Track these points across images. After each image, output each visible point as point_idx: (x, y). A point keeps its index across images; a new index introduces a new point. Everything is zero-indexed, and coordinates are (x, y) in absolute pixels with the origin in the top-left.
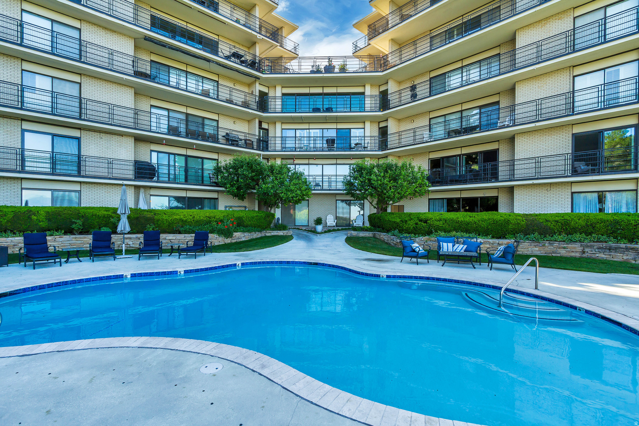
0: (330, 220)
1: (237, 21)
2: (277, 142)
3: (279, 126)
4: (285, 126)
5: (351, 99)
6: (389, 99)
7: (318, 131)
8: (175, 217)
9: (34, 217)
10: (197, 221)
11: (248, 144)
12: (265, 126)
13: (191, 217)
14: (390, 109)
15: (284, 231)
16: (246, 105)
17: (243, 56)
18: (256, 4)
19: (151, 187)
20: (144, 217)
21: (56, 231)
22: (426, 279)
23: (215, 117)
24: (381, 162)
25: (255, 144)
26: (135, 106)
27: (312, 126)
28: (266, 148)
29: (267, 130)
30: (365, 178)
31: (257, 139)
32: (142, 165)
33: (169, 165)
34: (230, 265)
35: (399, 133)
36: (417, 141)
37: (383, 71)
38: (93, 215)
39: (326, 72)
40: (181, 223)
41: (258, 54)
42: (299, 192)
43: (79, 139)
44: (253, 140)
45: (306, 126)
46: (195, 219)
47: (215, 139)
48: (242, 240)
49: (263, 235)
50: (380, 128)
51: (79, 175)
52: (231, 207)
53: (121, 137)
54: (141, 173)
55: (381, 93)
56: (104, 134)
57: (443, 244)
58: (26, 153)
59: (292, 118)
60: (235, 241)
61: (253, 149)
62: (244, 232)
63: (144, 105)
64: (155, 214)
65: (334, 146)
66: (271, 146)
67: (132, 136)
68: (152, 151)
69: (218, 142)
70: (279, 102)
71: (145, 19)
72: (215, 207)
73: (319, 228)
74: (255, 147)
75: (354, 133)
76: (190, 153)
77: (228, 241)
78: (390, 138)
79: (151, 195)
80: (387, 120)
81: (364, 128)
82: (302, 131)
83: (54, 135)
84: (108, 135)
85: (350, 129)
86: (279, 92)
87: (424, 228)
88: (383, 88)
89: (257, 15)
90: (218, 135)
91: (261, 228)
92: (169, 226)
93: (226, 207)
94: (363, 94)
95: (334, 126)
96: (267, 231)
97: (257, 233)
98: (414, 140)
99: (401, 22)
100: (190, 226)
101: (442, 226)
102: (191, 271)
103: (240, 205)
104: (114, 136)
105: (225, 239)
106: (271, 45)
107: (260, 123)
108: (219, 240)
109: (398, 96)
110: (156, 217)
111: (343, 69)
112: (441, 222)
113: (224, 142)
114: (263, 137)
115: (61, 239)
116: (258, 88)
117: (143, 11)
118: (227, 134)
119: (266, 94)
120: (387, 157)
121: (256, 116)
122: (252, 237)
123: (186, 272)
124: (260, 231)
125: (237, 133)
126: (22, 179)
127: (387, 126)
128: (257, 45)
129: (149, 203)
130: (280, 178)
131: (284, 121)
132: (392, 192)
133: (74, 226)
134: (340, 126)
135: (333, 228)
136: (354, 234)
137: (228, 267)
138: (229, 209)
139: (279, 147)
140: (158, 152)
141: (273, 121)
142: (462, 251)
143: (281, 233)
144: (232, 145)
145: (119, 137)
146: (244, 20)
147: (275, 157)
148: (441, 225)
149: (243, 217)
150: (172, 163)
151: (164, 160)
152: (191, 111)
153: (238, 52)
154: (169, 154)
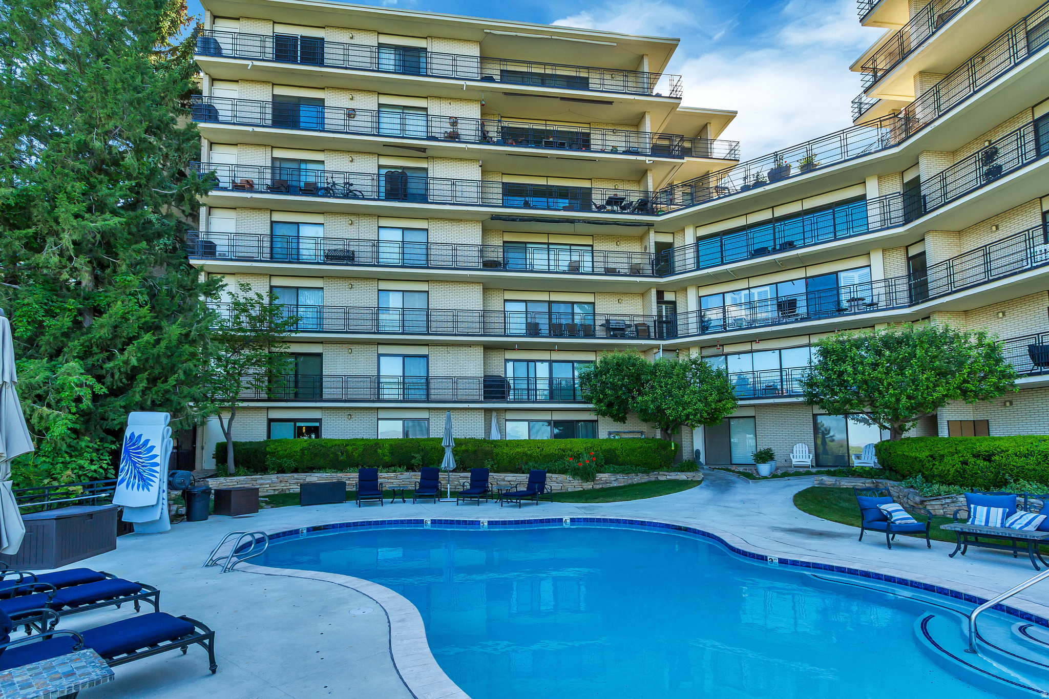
0: (801, 455)
1: (614, 151)
2: (690, 320)
3: (692, 295)
4: (703, 292)
5: (834, 216)
6: (925, 196)
7: (767, 288)
8: (518, 450)
9: (379, 451)
10: (545, 456)
11: (641, 332)
12: (669, 297)
13: (538, 450)
14: (926, 213)
15: (689, 473)
16: (635, 271)
17: (624, 199)
18: (645, 113)
19: (506, 410)
20: (482, 450)
21: (400, 467)
22: (863, 576)
23: (589, 298)
24: (919, 328)
25: (652, 330)
26: (484, 306)
27: (754, 282)
28: (673, 334)
29: (674, 303)
30: (832, 370)
31: (655, 321)
32: (493, 381)
33: (528, 377)
34: (552, 519)
35: (949, 264)
36: (993, 273)
37: (899, 144)
38: (432, 448)
39: (772, 182)
40: (525, 459)
41: (651, 189)
42: (700, 406)
43: (426, 356)
44: (648, 323)
45: (743, 284)
46: (543, 453)
47: (589, 332)
48: (611, 485)
49: (653, 479)
50: (909, 259)
51: (428, 401)
52: (618, 433)
53: (469, 348)
54: (491, 392)
55: (905, 185)
56: (451, 348)
57: (975, 509)
58: (382, 380)
59: (715, 275)
60: (601, 486)
61: (649, 338)
62: (615, 472)
63: (496, 303)
64: (495, 447)
65: (795, 312)
66: (681, 330)
67: (480, 345)
68: (507, 360)
69: (593, 336)
70: (690, 254)
71: (496, 194)
72: (594, 434)
73: (765, 469)
74: (652, 334)
75: (844, 279)
76: (556, 356)
78: (931, 275)
79: (506, 420)
80: (924, 239)
81: (869, 266)
82: (738, 294)
83: (404, 356)
84: (456, 348)
85: (836, 273)
86: (689, 237)
87: (982, 472)
88: (908, 177)
89: (648, 129)
90: (595, 325)
91: (648, 467)
92: (510, 462)
93: (610, 433)
94: (863, 197)
95: (800, 273)
96: (661, 473)
97: (640, 475)
98: (988, 271)
99: (933, 33)
100: (536, 462)
101: (1034, 470)
102: (497, 523)
103: (632, 430)
104: (461, 348)
105: (584, 484)
106: (671, 167)
107: (660, 294)
108: (574, 484)
109: (938, 186)
110: (495, 450)
111: (808, 166)
112: (1032, 460)
113: (603, 334)
114: (666, 316)
115: (402, 477)
116: (653, 238)
117: (491, 185)
118: (608, 321)
119: (669, 246)
120: (929, 317)
121: (650, 286)
122: (630, 482)
123: (490, 523)
124: (646, 472)
125: (622, 318)
126: (378, 408)
127: (924, 253)
128: (649, 173)
129: (502, 431)
130: (666, 384)
131: (700, 283)
132: (892, 395)
133: (413, 461)
134: (813, 271)
135: (806, 469)
136: (827, 483)
137: (549, 522)
138: (614, 437)
139: (693, 327)
140: (514, 361)
141: (682, 288)
142: (1031, 528)
143: (682, 476)
144: (615, 337)
145: (466, 348)
146: (623, 144)
147: (687, 347)
148: (1031, 467)
149: (616, 449)
150: (532, 375)
151: (522, 371)
152: (555, 297)
153: (616, 195)
154: (528, 361)
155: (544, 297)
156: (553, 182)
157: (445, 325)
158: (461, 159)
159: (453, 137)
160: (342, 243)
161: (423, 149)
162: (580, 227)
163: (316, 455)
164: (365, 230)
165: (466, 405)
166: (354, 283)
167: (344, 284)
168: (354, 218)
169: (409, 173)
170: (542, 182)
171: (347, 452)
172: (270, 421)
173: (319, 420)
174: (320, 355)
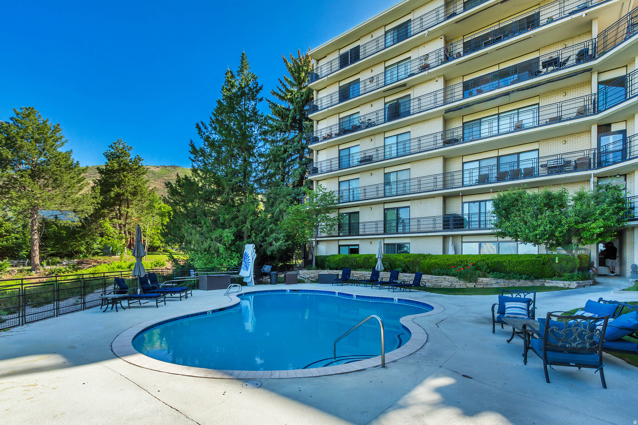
12: (618, 127)
15: (566, 282)
19: (462, 236)
23: (534, 146)
29: (624, 132)
33: (480, 213)
34: (388, 298)
41: (594, 36)
43: (409, 207)
47: (530, 173)
51: (405, 233)
53: (434, 199)
56: (423, 200)
60: (482, 286)
63: (456, 166)
67: (441, 196)
68: (464, 203)
71: (458, 92)
77: (471, 285)
79: (463, 242)
83: (398, 208)
84: (425, 200)
90: (538, 166)
104: (429, 199)
105: (467, 284)
107: (605, 127)
108: (460, 283)
113: (545, 172)
116: (596, 80)
123: (357, 296)
126: (383, 238)
128: (594, 23)
129: (458, 249)
140: (469, 202)
141: (630, 116)
145: (432, 199)
150: (483, 210)
151: (475, 208)
152: (502, 152)
153: (552, 57)
154: (480, 202)
155: (495, 154)
156: (503, 66)
157: (429, 185)
158: (430, 80)
159: (425, 67)
160: (363, 153)
161: (404, 85)
162: (513, 97)
163: (344, 262)
164: (378, 141)
165: (425, 234)
166: (373, 172)
167: (368, 174)
168: (372, 137)
169: (400, 101)
170: (495, 69)
171: (357, 261)
172: (340, 246)
173: (358, 245)
174: (358, 212)
